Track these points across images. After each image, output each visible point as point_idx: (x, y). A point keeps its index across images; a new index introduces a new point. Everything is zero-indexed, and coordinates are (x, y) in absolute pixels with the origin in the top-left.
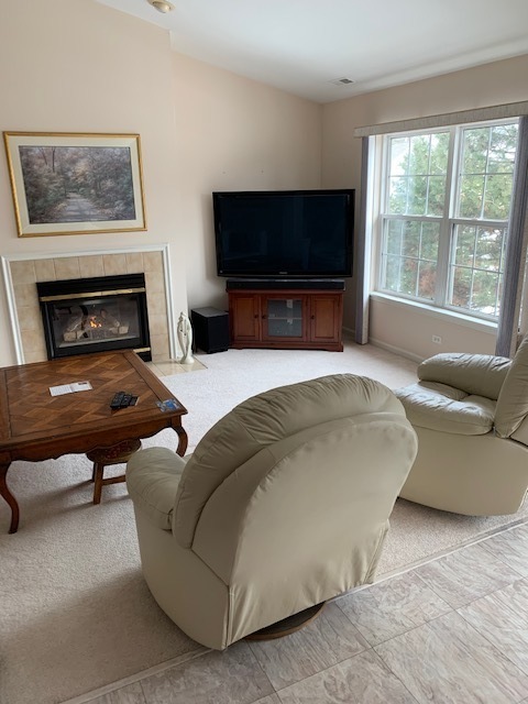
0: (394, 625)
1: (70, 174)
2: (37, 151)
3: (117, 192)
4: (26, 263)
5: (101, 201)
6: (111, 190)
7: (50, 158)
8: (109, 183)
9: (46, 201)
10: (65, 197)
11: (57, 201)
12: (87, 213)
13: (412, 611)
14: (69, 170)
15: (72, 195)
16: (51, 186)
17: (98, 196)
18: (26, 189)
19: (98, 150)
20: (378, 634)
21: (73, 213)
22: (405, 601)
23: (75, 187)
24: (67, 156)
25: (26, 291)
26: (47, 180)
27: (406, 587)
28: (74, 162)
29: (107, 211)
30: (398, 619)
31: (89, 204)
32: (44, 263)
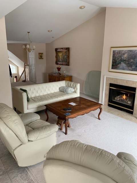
0: (13, 177)
1: (123, 57)
2: (117, 51)
3: (134, 63)
4: (109, 78)
5: (129, 65)
6: (132, 62)
7: (119, 53)
8: (132, 60)
9: (116, 64)
10: (120, 63)
11: (118, 64)
12: (125, 68)
13: (17, 181)
14: (122, 56)
15: (122, 63)
16: (118, 60)
17: (128, 64)
18: (112, 60)
19: (131, 51)
20: (11, 174)
21: (121, 68)
22: (21, 179)
23: (123, 61)
24: (123, 52)
25: (108, 85)
26: (117, 59)
27: (27, 180)
28: (124, 54)
29: (130, 68)
30: (15, 178)
31: (126, 66)
32: (112, 79)
